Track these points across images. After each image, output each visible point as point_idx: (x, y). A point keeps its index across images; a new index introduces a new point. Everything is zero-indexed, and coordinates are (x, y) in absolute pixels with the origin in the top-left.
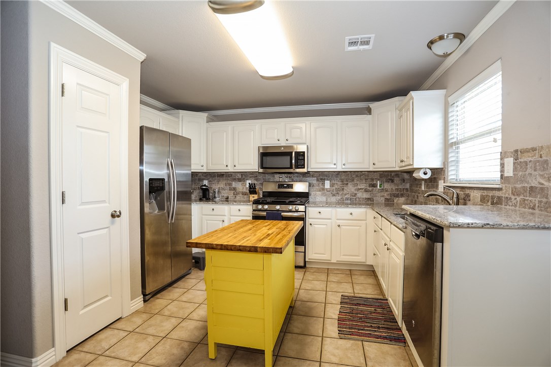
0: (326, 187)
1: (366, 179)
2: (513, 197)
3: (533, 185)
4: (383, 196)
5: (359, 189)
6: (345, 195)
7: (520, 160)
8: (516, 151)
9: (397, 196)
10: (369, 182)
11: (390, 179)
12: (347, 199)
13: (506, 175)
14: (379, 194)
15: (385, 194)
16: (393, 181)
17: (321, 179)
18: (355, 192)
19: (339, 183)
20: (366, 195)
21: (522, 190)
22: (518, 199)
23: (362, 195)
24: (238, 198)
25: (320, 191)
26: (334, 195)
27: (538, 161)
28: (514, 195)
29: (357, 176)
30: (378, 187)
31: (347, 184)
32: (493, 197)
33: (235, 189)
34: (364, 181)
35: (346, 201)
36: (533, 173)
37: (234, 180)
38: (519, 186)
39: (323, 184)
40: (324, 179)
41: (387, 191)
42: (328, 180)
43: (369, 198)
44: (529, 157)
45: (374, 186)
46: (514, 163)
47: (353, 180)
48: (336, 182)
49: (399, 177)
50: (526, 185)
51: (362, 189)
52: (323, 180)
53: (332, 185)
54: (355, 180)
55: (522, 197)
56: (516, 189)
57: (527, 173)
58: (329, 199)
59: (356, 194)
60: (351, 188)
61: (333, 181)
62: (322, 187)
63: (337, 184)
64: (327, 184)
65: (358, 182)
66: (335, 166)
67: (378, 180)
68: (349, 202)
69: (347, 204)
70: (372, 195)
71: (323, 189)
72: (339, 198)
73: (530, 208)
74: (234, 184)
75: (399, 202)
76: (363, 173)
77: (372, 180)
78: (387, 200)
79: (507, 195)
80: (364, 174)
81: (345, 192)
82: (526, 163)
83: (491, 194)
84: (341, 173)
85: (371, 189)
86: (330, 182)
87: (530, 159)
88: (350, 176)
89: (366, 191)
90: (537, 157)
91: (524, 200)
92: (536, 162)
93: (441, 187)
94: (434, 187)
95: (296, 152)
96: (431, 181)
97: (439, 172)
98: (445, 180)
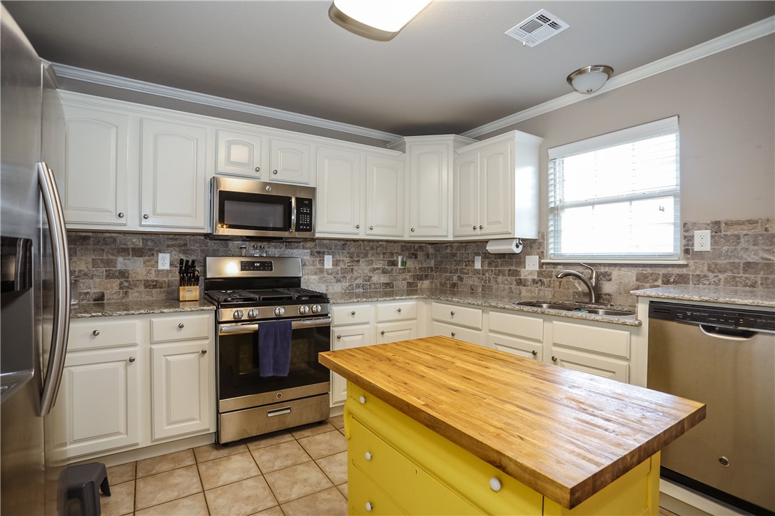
0: (326, 267)
1: (384, 254)
2: (711, 275)
3: (750, 260)
4: (405, 279)
5: (375, 270)
6: (356, 279)
7: (723, 233)
8: (717, 223)
9: (420, 278)
10: (388, 258)
11: (413, 254)
12: (358, 286)
13: (697, 248)
14: (400, 277)
15: (408, 276)
16: (416, 257)
17: (318, 253)
18: (369, 275)
19: (347, 260)
20: (384, 279)
21: (728, 267)
22: (721, 276)
23: (379, 279)
24: (134, 295)
25: (316, 274)
26: (338, 281)
27: (762, 235)
28: (713, 272)
29: (372, 248)
30: (400, 266)
31: (358, 261)
32: (665, 276)
33: (123, 274)
34: (382, 256)
35: (357, 290)
36: (752, 247)
37: (124, 251)
38: (722, 261)
39: (322, 262)
40: (324, 253)
41: (409, 271)
42: (329, 254)
43: (387, 284)
44: (742, 229)
45: (394, 263)
46: (712, 237)
47: (366, 255)
48: (342, 258)
49: (423, 251)
50: (737, 260)
51: (377, 269)
52: (321, 254)
53: (336, 263)
54: (369, 255)
55: (729, 274)
56: (716, 265)
57: (739, 247)
58: (330, 288)
59: (371, 277)
60: (363, 268)
61: (338, 256)
62: (319, 266)
63: (343, 261)
64: (328, 262)
65: (373, 258)
66: (356, 231)
67: (400, 254)
68: (361, 290)
69: (358, 296)
70: (392, 278)
71: (322, 271)
72: (347, 284)
73: (746, 285)
74: (121, 263)
75: (424, 286)
76: (380, 243)
77: (392, 254)
78: (409, 284)
79: (698, 273)
80: (381, 245)
81: (355, 274)
82: (738, 237)
83: (662, 271)
84: (349, 243)
85: (390, 268)
86: (333, 258)
87: (745, 232)
88: (362, 247)
89: (384, 272)
90: (759, 230)
91: (735, 277)
92: (756, 237)
93: (532, 264)
94: (512, 265)
95: (297, 199)
96: (502, 256)
97: (528, 244)
98: (541, 255)
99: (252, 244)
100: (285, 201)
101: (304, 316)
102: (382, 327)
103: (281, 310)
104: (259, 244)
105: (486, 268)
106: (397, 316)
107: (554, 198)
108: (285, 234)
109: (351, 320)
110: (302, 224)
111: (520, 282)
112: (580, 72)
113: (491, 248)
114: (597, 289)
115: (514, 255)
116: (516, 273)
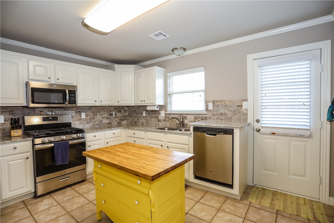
0: (82, 117)
1: (107, 111)
2: (213, 117)
3: (221, 112)
4: (116, 121)
5: (104, 118)
6: (96, 122)
7: (215, 104)
8: (214, 101)
9: (123, 120)
10: (109, 113)
11: (119, 111)
12: (97, 125)
13: (209, 109)
14: (114, 120)
15: (117, 119)
16: (120, 112)
17: (79, 112)
18: (101, 120)
19: (92, 114)
20: (107, 121)
21: (217, 114)
22: (215, 117)
23: (105, 121)
25: (78, 121)
26: (88, 123)
27: (224, 105)
28: (213, 116)
29: (102, 109)
30: (114, 116)
31: (96, 114)
32: (202, 117)
34: (106, 112)
35: (96, 126)
36: (222, 108)
38: (215, 113)
39: (80, 116)
40: (81, 112)
41: (118, 118)
42: (83, 112)
43: (109, 123)
44: (220, 103)
45: (111, 115)
46: (213, 105)
47: (100, 112)
48: (89, 114)
49: (123, 109)
50: (218, 112)
51: (105, 117)
52: (80, 112)
53: (87, 116)
54: (101, 112)
55: (217, 116)
56: (214, 114)
57: (219, 108)
58: (85, 126)
59: (102, 121)
60: (99, 117)
61: (87, 113)
62: (79, 117)
63: (90, 115)
64: (83, 115)
65: (103, 113)
66: (95, 103)
67: (114, 111)
68: (98, 126)
69: (97, 129)
70: (111, 120)
71: (80, 119)
72: (92, 124)
73: (220, 120)
75: (124, 123)
76: (106, 107)
77: (111, 111)
78: (118, 123)
79: (210, 116)
80: (106, 108)
81: (95, 120)
82: (219, 105)
83: (201, 116)
84: (92, 107)
85: (110, 117)
86: (85, 114)
87: (220, 104)
88: (98, 109)
89: (108, 118)
90: (223, 103)
91: (218, 117)
92: (223, 105)
93: (163, 114)
94: (156, 114)
95: (69, 91)
96: (153, 111)
97: (161, 107)
98: (166, 111)
99: (47, 110)
100: (63, 92)
101: (74, 139)
102: (107, 140)
103: (64, 137)
104: (51, 109)
105: (147, 115)
106: (113, 136)
107: (170, 90)
108: (63, 105)
109: (95, 139)
110: (71, 101)
111: (159, 121)
112: (176, 49)
113: (148, 108)
114: (183, 122)
115: (156, 111)
116: (157, 117)
